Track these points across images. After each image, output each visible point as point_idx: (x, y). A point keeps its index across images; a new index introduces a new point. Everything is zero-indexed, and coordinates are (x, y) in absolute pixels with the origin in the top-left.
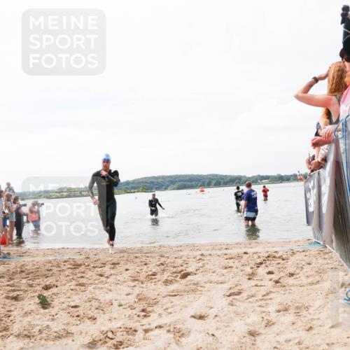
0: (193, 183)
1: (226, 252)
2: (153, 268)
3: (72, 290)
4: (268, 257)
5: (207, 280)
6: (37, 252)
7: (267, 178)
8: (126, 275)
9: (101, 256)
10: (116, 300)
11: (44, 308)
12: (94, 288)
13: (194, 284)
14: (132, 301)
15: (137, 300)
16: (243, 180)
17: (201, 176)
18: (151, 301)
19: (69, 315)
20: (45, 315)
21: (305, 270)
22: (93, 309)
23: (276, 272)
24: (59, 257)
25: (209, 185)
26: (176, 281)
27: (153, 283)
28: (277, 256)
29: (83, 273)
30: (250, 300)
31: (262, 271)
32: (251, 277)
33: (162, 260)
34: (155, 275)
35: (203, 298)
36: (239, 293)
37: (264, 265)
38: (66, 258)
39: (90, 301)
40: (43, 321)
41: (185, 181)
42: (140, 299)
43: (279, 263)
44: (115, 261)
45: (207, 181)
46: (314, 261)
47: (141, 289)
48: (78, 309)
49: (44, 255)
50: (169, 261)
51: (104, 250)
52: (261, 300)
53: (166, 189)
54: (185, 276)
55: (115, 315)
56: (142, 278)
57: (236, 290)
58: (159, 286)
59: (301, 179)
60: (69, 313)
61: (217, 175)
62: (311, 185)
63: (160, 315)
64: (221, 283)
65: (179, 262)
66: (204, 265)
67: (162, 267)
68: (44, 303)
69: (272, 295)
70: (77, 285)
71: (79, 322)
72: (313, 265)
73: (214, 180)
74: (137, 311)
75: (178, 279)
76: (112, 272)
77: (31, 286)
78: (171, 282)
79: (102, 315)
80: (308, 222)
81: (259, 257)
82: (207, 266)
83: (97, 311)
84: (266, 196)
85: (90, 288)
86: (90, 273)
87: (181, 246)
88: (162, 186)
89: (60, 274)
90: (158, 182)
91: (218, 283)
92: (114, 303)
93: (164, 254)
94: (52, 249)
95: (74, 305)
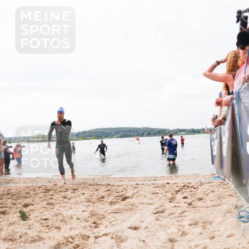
0: (132, 133)
1: (155, 182)
2: (102, 192)
3: (44, 207)
4: (184, 186)
5: (139, 202)
6: (19, 180)
7: (184, 131)
8: (83, 198)
10: (75, 215)
11: (24, 220)
12: (60, 207)
13: (131, 205)
14: (87, 216)
15: (90, 215)
16: (167, 132)
17: (137, 128)
18: (100, 217)
19: (41, 225)
20: (24, 225)
21: (210, 196)
22: (58, 221)
23: (189, 197)
24: (35, 184)
25: (143, 135)
26: (118, 202)
27: (102, 204)
28: (190, 186)
29: (52, 195)
30: (171, 216)
31: (179, 196)
32: (171, 200)
33: (109, 188)
34: (103, 198)
35: (137, 215)
36: (163, 212)
37: (181, 192)
38: (40, 184)
39: (57, 216)
40: (22, 229)
41: (126, 132)
42: (92, 215)
43: (191, 191)
44: (75, 187)
45: (141, 132)
46: (216, 190)
47: (94, 208)
48: (48, 221)
49: (25, 182)
50: (113, 188)
52: (178, 217)
53: (112, 137)
54: (124, 199)
55: (74, 226)
56: (94, 200)
57: (160, 209)
58: (106, 206)
59: (208, 133)
60: (41, 224)
61: (148, 128)
62: (215, 136)
63: (106, 226)
64: (150, 204)
65: (121, 189)
66: (138, 192)
67: (109, 192)
68: (24, 217)
69: (186, 214)
70: (47, 204)
71: (48, 231)
72: (216, 192)
73: (146, 131)
74: (90, 223)
75: (119, 201)
76: (73, 195)
77: (14, 204)
78: (114, 203)
79: (65, 226)
80: (213, 162)
81: (177, 186)
82: (141, 192)
83: (61, 223)
84: (183, 143)
85: (57, 207)
86: (57, 196)
87: (122, 178)
88: (110, 135)
89: (35, 196)
90: (106, 132)
91: (148, 205)
92: (74, 217)
93: (110, 183)
94: (30, 178)
95: (45, 218)
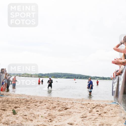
0: (72, 77)
1: (82, 102)
2: (55, 105)
3: (25, 109)
4: (97, 105)
5: (74, 111)
6: (13, 95)
7: (99, 78)
8: (45, 106)
9: (36, 99)
11: (14, 114)
12: (33, 110)
13: (69, 112)
14: (46, 116)
15: (48, 116)
17: (75, 74)
18: (53, 117)
19: (23, 118)
20: (14, 117)
21: (110, 112)
23: (99, 111)
24: (21, 98)
25: (77, 78)
27: (54, 110)
28: (100, 105)
29: (29, 104)
30: (89, 120)
31: (94, 110)
32: (90, 112)
33: (58, 103)
34: (54, 107)
35: (72, 118)
37: (95, 108)
38: (23, 98)
39: (31, 114)
40: (13, 119)
41: (69, 76)
42: (49, 115)
43: (101, 108)
44: (41, 101)
45: (77, 76)
46: (114, 109)
47: (50, 112)
48: (26, 116)
49: (16, 96)
50: (61, 103)
51: (37, 97)
52: (93, 120)
53: (62, 78)
54: (66, 109)
55: (40, 120)
56: (50, 108)
57: (85, 116)
58: (57, 111)
61: (81, 75)
62: (115, 81)
63: (56, 122)
64: (79, 113)
65: (65, 104)
66: (73, 106)
67: (58, 105)
68: (14, 113)
70: (27, 108)
71: (26, 121)
72: (113, 110)
73: (80, 76)
74: (48, 119)
75: (64, 110)
76: (40, 105)
77: (10, 106)
78: (61, 111)
79: (35, 119)
81: (94, 105)
82: (75, 106)
83: (33, 118)
84: (98, 84)
85: (31, 109)
86: (32, 104)
87: (65, 99)
88: (61, 76)
89: (21, 104)
90: (59, 75)
91: (78, 113)
92: (40, 116)
93: (59, 100)
94: (19, 94)
95: (25, 115)
